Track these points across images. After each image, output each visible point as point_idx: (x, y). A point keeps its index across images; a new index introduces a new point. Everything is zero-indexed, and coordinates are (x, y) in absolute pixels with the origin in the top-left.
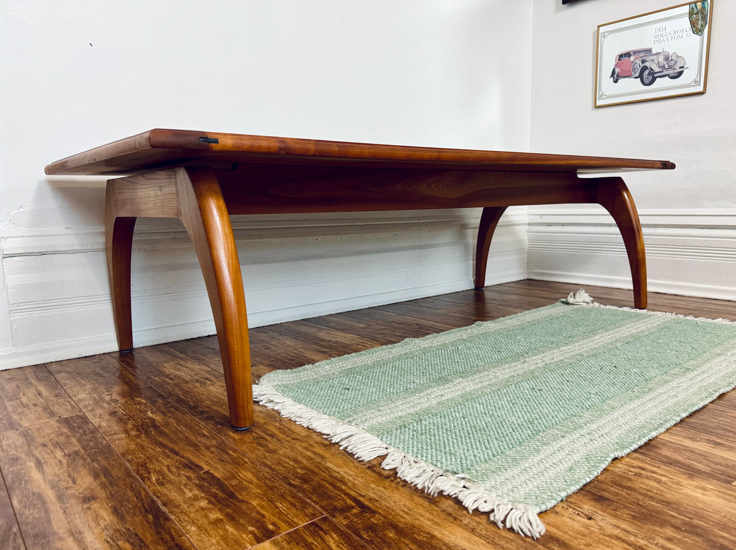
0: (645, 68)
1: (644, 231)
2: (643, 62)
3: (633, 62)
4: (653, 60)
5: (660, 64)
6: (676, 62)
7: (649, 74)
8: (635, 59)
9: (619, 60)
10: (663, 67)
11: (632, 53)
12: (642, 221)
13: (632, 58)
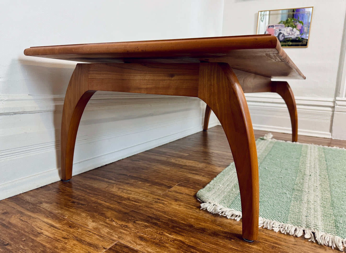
0: (280, 33)
1: (297, 107)
2: (280, 30)
3: (275, 30)
4: (284, 30)
5: (288, 32)
6: (295, 32)
7: (283, 36)
8: (276, 28)
9: (268, 28)
10: (289, 34)
11: (274, 26)
12: (297, 102)
13: (275, 28)
